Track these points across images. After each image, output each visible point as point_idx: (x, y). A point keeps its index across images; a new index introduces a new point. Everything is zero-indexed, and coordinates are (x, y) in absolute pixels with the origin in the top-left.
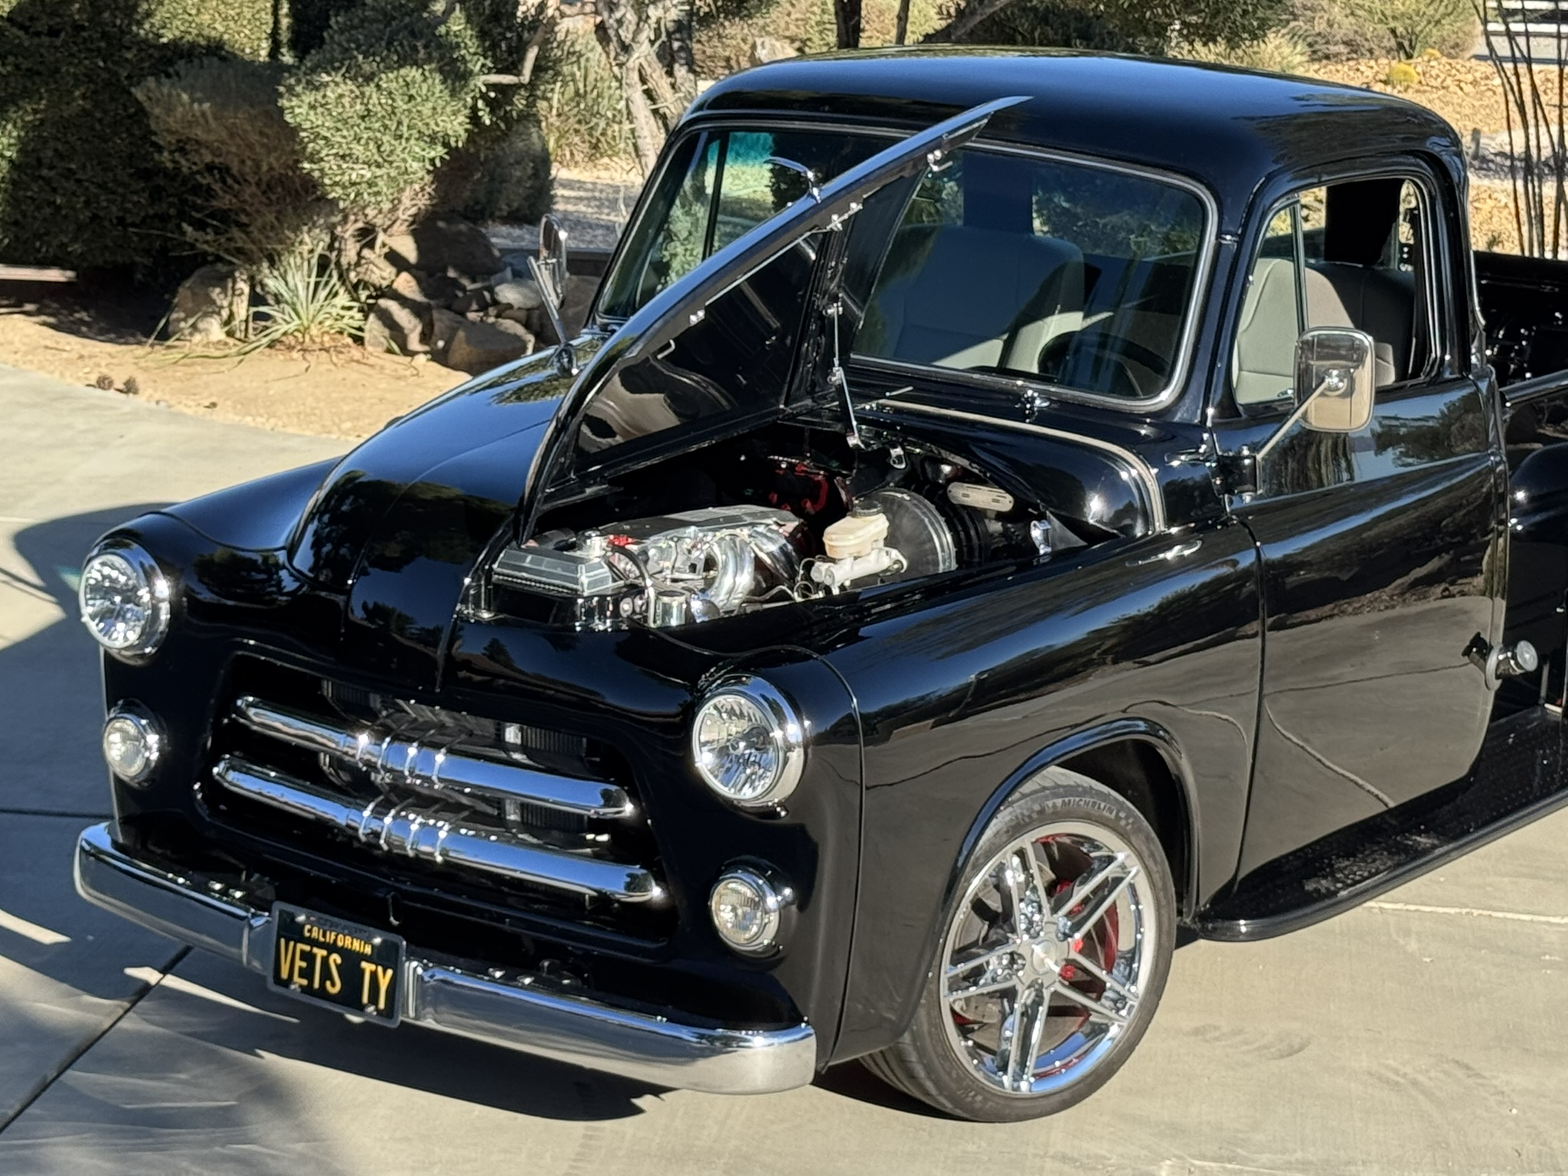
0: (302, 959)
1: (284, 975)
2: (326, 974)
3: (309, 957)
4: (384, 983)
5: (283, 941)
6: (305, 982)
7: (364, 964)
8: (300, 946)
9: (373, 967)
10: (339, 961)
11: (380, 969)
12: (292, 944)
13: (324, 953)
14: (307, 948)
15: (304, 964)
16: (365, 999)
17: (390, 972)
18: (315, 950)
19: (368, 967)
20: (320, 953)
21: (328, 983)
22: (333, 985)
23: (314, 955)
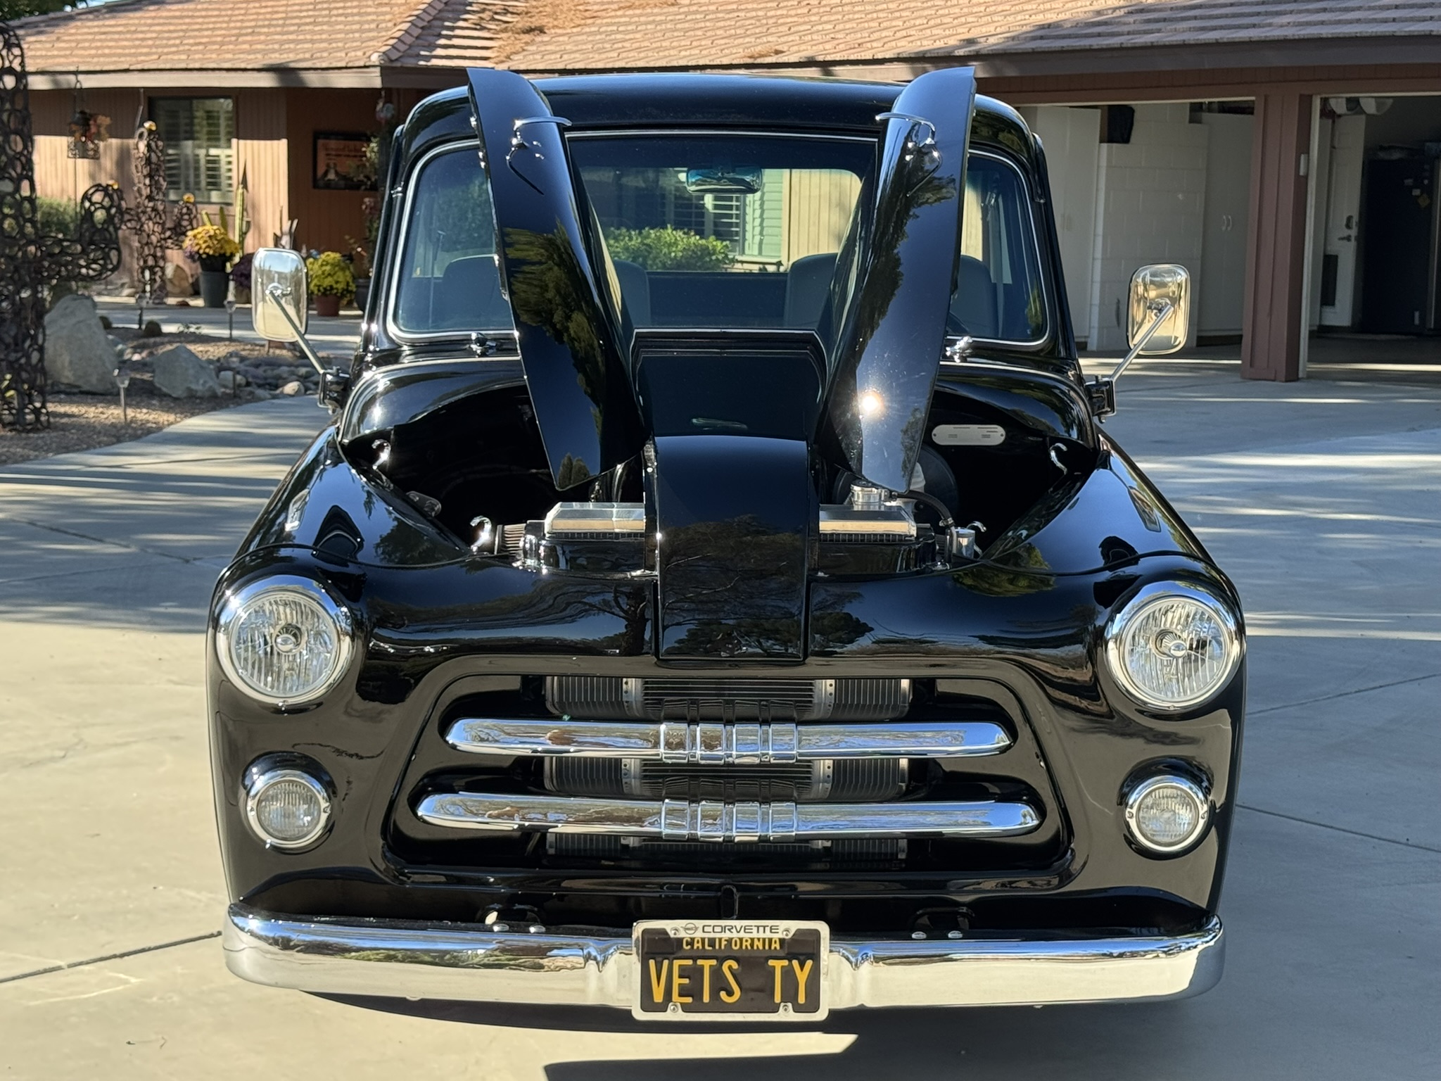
0: (681, 977)
1: (658, 997)
2: (719, 985)
3: (693, 974)
4: (802, 976)
5: (652, 963)
6: (689, 1000)
7: (771, 963)
8: (677, 963)
9: (785, 963)
10: (735, 965)
11: (795, 963)
12: (666, 963)
13: (714, 962)
14: (690, 962)
15: (686, 981)
16: (778, 999)
17: (809, 963)
18: (700, 962)
19: (778, 965)
20: (707, 964)
21: (723, 994)
22: (730, 993)
23: (702, 968)
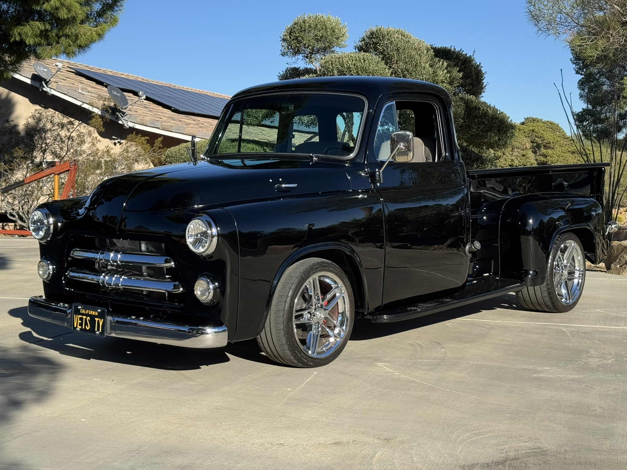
0: (80, 320)
1: (75, 326)
2: (86, 324)
4: (101, 324)
5: (75, 315)
6: (80, 327)
8: (79, 316)
9: (98, 319)
10: (89, 319)
11: (100, 319)
12: (77, 316)
13: (85, 317)
14: (81, 316)
15: (80, 322)
16: (96, 330)
17: (102, 320)
18: (83, 317)
19: (97, 319)
20: (84, 317)
21: (86, 326)
22: (88, 327)
23: (83, 318)
